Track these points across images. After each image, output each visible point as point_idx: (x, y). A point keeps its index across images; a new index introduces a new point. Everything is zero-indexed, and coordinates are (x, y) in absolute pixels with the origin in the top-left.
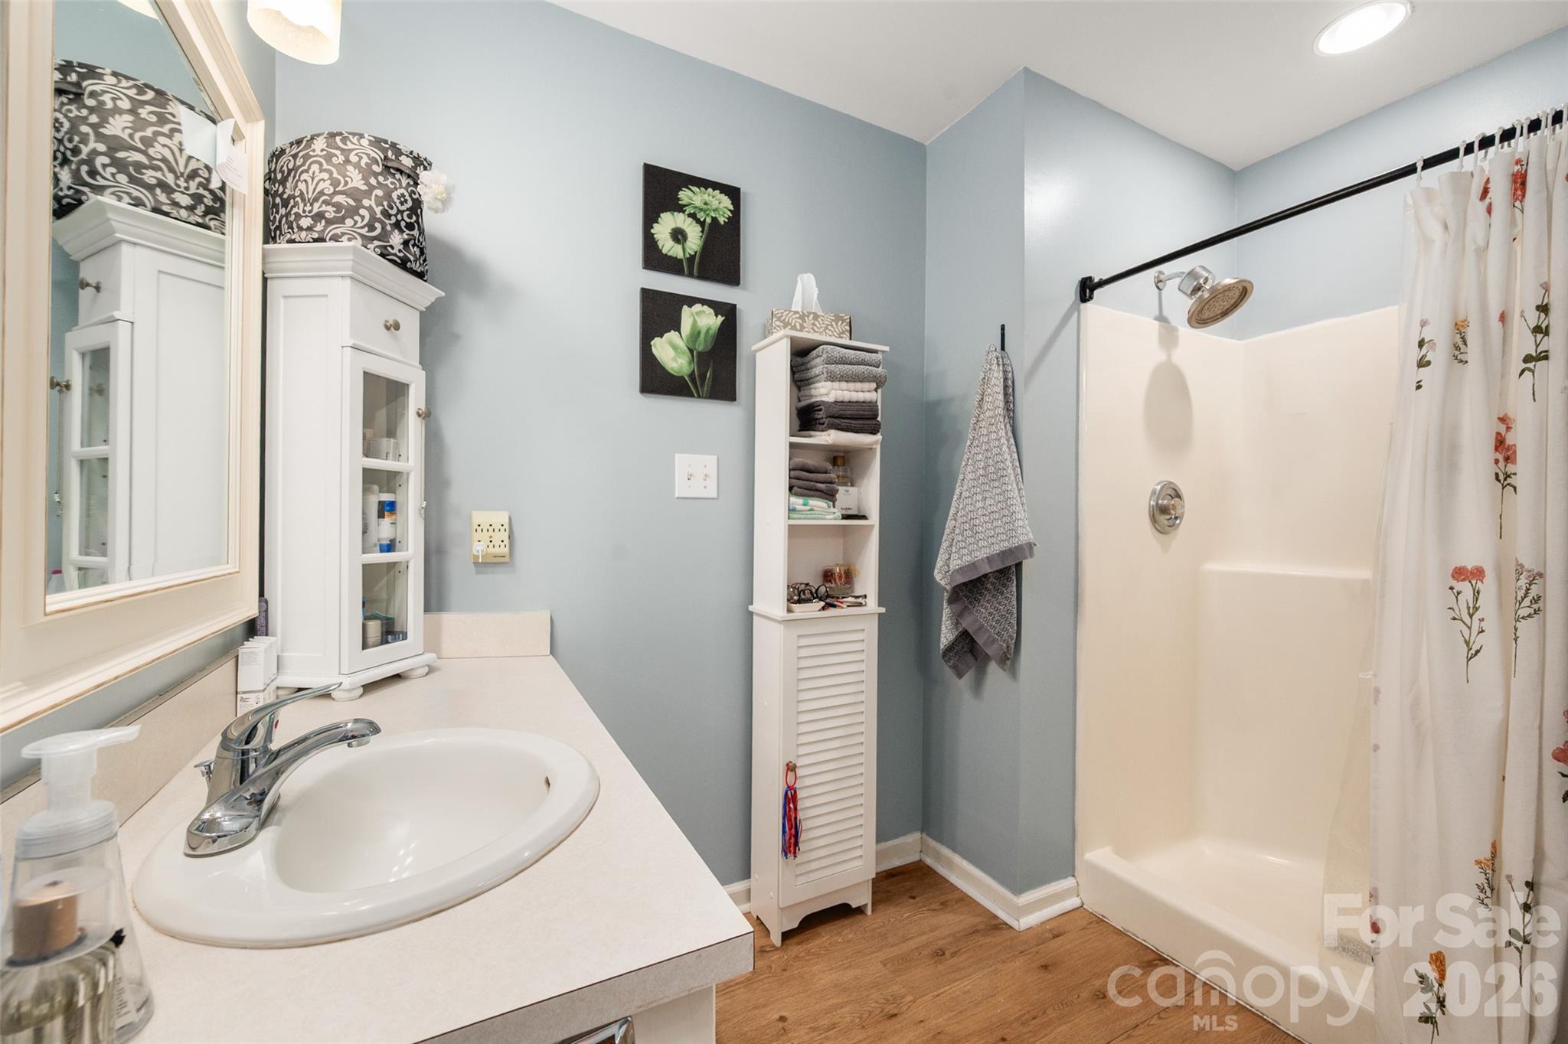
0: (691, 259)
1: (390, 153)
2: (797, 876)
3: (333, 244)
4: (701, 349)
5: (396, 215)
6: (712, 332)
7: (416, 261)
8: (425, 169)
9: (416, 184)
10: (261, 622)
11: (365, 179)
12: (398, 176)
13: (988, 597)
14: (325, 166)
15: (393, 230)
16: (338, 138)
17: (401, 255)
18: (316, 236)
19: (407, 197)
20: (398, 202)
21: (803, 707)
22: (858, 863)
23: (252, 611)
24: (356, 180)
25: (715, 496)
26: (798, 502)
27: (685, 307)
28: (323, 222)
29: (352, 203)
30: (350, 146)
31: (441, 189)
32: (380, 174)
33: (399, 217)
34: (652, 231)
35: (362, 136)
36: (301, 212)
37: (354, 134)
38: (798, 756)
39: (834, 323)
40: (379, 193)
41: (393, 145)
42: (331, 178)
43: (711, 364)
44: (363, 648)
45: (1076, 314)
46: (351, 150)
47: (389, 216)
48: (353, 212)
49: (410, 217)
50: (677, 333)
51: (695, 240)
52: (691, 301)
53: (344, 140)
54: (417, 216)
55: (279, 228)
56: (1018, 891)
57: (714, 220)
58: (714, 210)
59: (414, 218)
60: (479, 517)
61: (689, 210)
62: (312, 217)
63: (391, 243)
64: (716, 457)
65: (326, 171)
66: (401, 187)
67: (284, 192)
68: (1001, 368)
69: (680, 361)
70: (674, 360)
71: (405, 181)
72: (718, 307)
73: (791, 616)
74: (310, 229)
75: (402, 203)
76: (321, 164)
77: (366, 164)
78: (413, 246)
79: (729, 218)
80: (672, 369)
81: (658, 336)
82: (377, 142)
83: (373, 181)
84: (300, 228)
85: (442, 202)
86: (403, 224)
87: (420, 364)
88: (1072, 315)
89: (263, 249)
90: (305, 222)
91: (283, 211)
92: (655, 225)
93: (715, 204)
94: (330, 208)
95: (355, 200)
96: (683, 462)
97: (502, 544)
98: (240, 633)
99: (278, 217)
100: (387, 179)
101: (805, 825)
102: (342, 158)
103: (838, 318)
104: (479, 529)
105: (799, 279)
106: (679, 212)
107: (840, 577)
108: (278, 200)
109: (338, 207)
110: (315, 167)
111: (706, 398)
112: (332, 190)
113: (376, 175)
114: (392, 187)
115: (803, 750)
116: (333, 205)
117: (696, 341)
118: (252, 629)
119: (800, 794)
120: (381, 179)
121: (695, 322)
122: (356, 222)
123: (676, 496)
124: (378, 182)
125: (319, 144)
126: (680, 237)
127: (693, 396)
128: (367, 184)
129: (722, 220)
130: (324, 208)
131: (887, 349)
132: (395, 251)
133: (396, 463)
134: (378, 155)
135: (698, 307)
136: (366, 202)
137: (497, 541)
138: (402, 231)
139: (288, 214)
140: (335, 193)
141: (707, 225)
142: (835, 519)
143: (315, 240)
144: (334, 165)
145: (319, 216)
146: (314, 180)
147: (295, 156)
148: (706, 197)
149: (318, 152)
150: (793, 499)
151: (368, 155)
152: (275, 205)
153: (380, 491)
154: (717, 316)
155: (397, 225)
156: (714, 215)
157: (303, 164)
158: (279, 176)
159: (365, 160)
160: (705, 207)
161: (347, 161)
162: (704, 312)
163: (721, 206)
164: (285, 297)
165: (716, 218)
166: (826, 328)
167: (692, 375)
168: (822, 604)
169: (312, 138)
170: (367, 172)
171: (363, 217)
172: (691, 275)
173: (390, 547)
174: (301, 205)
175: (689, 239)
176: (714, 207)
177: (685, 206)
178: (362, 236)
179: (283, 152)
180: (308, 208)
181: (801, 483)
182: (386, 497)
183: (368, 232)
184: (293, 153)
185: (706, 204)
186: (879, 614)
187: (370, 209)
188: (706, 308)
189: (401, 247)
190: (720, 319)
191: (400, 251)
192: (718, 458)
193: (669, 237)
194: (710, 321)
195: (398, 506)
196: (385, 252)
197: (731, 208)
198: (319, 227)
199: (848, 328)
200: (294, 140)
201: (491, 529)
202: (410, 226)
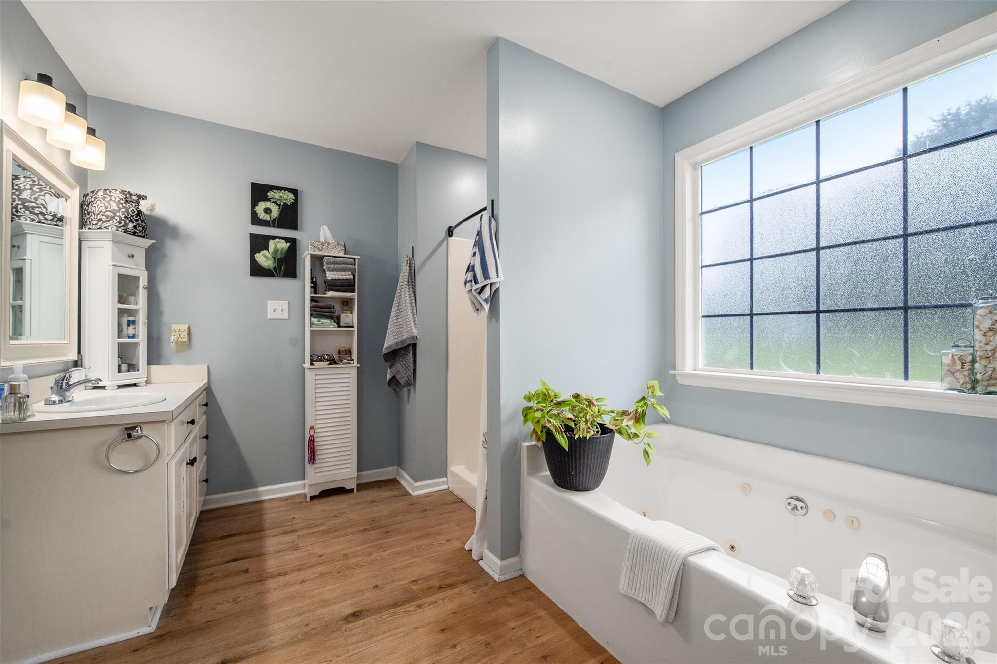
0: (274, 220)
1: (128, 196)
2: (316, 473)
3: (105, 230)
4: (279, 257)
5: (130, 217)
6: (284, 250)
7: (140, 232)
8: (143, 199)
9: (139, 205)
10: (80, 362)
11: (118, 206)
12: (131, 203)
13: (401, 359)
14: (103, 201)
15: (129, 223)
16: (108, 191)
17: (133, 231)
18: (98, 227)
19: (135, 210)
20: (131, 213)
21: (318, 404)
22: (349, 470)
23: (74, 357)
24: (114, 206)
25: (287, 318)
26: (315, 320)
27: (271, 240)
28: (101, 222)
29: (113, 215)
30: (112, 194)
31: (149, 206)
32: (124, 203)
33: (132, 218)
34: (255, 210)
35: (116, 190)
36: (93, 218)
37: (113, 190)
38: (316, 424)
39: (337, 247)
40: (123, 210)
41: (129, 193)
42: (104, 206)
43: (284, 263)
44: (119, 373)
45: (446, 241)
46: (113, 196)
47: (128, 218)
48: (113, 218)
49: (136, 217)
50: (267, 251)
51: (275, 212)
52: (274, 238)
53: (110, 192)
54: (140, 217)
55: (86, 222)
56: (416, 481)
57: (285, 203)
58: (285, 200)
59: (139, 217)
60: (175, 327)
61: (272, 200)
62: (97, 220)
63: (128, 227)
64: (287, 302)
65: (103, 203)
66: (132, 207)
67: (88, 209)
68: (408, 265)
69: (269, 262)
70: (266, 262)
71: (134, 205)
72: (287, 240)
73: (312, 367)
74: (96, 224)
75: (133, 213)
76: (101, 201)
77: (118, 200)
78: (139, 227)
79: (292, 202)
80: (265, 266)
81: (258, 252)
82: (123, 192)
83: (121, 206)
84: (93, 224)
85: (150, 210)
86: (133, 220)
87: (145, 268)
88: (444, 242)
89: (79, 232)
90: (95, 222)
91: (88, 216)
92: (256, 207)
93: (285, 197)
94: (104, 217)
95: (113, 213)
96: (271, 304)
97: (185, 337)
98: (70, 364)
99: (86, 218)
100: (126, 205)
101: (318, 453)
102: (109, 199)
103: (338, 244)
104: (174, 331)
105: (321, 229)
106: (268, 201)
107: (343, 352)
108: (86, 212)
109: (107, 216)
110: (99, 202)
111: (282, 277)
112: (105, 210)
113: (122, 204)
114: (129, 207)
115: (318, 422)
116: (105, 216)
117: (276, 254)
118: (76, 364)
119: (316, 440)
120: (124, 205)
121: (276, 246)
122: (114, 222)
123: (268, 318)
124: (123, 206)
125: (101, 193)
126: (268, 211)
127: (275, 277)
128: (119, 207)
129: (289, 203)
130: (102, 217)
131: (359, 257)
132: (130, 230)
133: (135, 306)
134: (123, 196)
135: (277, 240)
136: (118, 214)
137: (182, 336)
138: (133, 222)
139: (89, 218)
140: (106, 211)
141: (281, 206)
142: (334, 327)
143: (98, 229)
144: (106, 201)
145: (100, 220)
146: (98, 207)
147: (92, 197)
148: (281, 194)
149: (100, 196)
150: (312, 319)
151: (119, 197)
152: (85, 214)
153: (128, 316)
154: (286, 243)
155: (131, 221)
156: (285, 202)
157: (94, 201)
158: (86, 203)
159: (118, 199)
160: (281, 198)
161: (111, 199)
162: (280, 242)
163: (289, 197)
164: (89, 247)
165: (286, 203)
166: (333, 248)
167: (275, 268)
168: (329, 362)
169: (98, 191)
170: (119, 203)
171: (117, 220)
172: (274, 226)
173: (134, 337)
174: (93, 216)
175: (273, 212)
176: (285, 198)
177: (270, 198)
178: (117, 226)
179: (88, 194)
180: (96, 217)
181: (316, 312)
182: (131, 319)
183: (119, 224)
184: (92, 195)
185: (281, 197)
186: (358, 367)
187: (119, 216)
188: (281, 240)
189: (133, 228)
190: (288, 244)
191: (132, 230)
192: (289, 303)
193: (263, 212)
194: (283, 245)
195: (137, 322)
196: (126, 231)
197: (294, 198)
198: (100, 224)
199: (343, 248)
200: (91, 191)
201: (180, 331)
202: (137, 220)
